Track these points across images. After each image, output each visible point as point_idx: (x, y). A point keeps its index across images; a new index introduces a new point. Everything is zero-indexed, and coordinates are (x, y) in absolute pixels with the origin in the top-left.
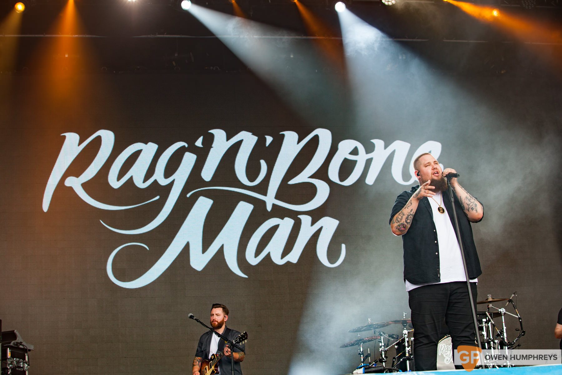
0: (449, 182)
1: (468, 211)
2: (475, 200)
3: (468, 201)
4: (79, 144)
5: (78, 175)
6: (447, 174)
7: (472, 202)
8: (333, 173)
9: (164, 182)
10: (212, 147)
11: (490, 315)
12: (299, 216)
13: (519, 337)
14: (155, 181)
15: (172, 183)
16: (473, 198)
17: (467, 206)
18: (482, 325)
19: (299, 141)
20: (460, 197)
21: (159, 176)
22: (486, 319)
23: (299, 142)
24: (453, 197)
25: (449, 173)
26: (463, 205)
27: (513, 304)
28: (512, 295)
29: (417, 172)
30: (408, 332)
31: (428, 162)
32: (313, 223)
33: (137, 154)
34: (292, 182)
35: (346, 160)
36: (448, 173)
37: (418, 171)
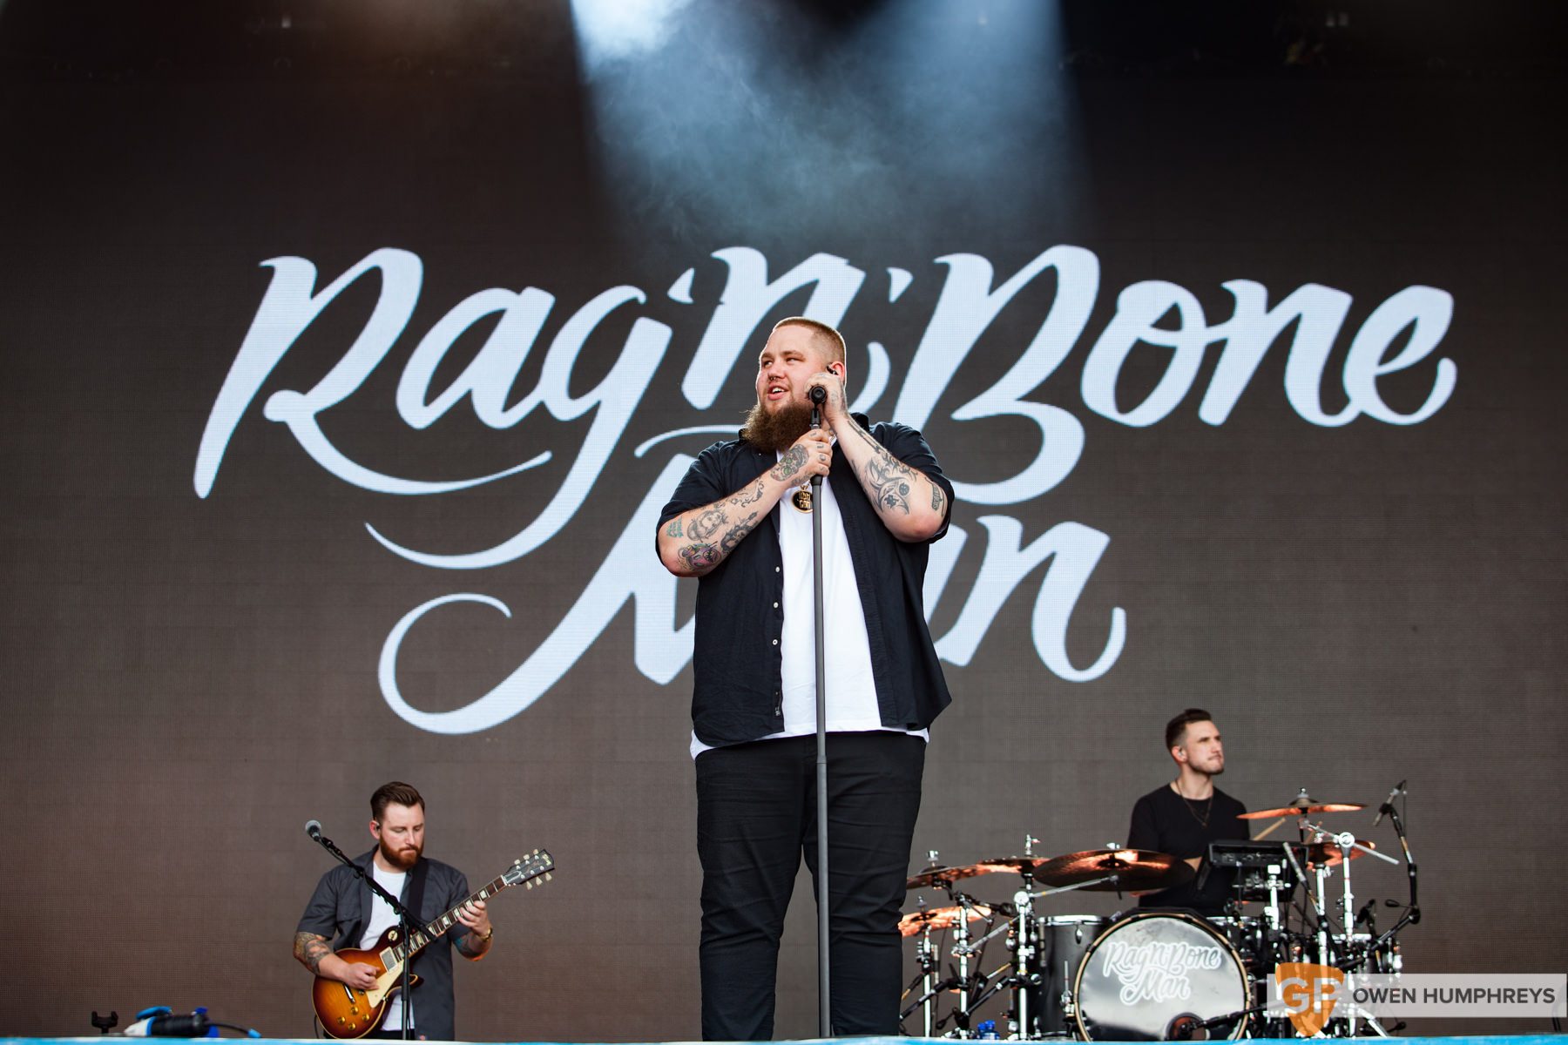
3: (876, 475)
4: (315, 293)
5: (304, 387)
7: (890, 479)
8: (1098, 389)
9: (566, 409)
10: (720, 303)
11: (1295, 853)
12: (984, 520)
13: (1397, 926)
14: (541, 408)
15: (591, 415)
17: (874, 493)
18: (1266, 885)
19: (996, 284)
21: (552, 391)
22: (1281, 865)
23: (994, 287)
27: (1393, 820)
28: (1392, 791)
30: (1032, 900)
32: (1026, 541)
33: (490, 322)
34: (965, 413)
35: (1140, 347)
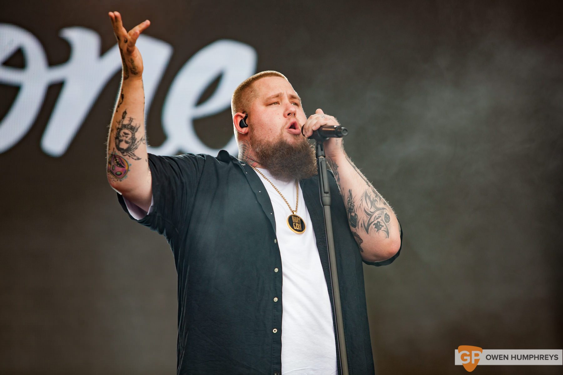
0: (322, 150)
1: (367, 230)
2: (385, 204)
6: (314, 128)
7: (378, 209)
16: (380, 198)
20: (350, 191)
24: (327, 193)
25: (321, 126)
26: (353, 214)
29: (241, 117)
31: (277, 92)
36: (318, 126)
37: (244, 115)
